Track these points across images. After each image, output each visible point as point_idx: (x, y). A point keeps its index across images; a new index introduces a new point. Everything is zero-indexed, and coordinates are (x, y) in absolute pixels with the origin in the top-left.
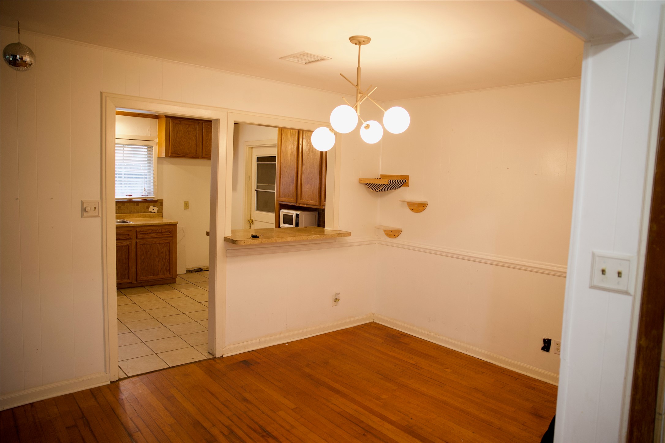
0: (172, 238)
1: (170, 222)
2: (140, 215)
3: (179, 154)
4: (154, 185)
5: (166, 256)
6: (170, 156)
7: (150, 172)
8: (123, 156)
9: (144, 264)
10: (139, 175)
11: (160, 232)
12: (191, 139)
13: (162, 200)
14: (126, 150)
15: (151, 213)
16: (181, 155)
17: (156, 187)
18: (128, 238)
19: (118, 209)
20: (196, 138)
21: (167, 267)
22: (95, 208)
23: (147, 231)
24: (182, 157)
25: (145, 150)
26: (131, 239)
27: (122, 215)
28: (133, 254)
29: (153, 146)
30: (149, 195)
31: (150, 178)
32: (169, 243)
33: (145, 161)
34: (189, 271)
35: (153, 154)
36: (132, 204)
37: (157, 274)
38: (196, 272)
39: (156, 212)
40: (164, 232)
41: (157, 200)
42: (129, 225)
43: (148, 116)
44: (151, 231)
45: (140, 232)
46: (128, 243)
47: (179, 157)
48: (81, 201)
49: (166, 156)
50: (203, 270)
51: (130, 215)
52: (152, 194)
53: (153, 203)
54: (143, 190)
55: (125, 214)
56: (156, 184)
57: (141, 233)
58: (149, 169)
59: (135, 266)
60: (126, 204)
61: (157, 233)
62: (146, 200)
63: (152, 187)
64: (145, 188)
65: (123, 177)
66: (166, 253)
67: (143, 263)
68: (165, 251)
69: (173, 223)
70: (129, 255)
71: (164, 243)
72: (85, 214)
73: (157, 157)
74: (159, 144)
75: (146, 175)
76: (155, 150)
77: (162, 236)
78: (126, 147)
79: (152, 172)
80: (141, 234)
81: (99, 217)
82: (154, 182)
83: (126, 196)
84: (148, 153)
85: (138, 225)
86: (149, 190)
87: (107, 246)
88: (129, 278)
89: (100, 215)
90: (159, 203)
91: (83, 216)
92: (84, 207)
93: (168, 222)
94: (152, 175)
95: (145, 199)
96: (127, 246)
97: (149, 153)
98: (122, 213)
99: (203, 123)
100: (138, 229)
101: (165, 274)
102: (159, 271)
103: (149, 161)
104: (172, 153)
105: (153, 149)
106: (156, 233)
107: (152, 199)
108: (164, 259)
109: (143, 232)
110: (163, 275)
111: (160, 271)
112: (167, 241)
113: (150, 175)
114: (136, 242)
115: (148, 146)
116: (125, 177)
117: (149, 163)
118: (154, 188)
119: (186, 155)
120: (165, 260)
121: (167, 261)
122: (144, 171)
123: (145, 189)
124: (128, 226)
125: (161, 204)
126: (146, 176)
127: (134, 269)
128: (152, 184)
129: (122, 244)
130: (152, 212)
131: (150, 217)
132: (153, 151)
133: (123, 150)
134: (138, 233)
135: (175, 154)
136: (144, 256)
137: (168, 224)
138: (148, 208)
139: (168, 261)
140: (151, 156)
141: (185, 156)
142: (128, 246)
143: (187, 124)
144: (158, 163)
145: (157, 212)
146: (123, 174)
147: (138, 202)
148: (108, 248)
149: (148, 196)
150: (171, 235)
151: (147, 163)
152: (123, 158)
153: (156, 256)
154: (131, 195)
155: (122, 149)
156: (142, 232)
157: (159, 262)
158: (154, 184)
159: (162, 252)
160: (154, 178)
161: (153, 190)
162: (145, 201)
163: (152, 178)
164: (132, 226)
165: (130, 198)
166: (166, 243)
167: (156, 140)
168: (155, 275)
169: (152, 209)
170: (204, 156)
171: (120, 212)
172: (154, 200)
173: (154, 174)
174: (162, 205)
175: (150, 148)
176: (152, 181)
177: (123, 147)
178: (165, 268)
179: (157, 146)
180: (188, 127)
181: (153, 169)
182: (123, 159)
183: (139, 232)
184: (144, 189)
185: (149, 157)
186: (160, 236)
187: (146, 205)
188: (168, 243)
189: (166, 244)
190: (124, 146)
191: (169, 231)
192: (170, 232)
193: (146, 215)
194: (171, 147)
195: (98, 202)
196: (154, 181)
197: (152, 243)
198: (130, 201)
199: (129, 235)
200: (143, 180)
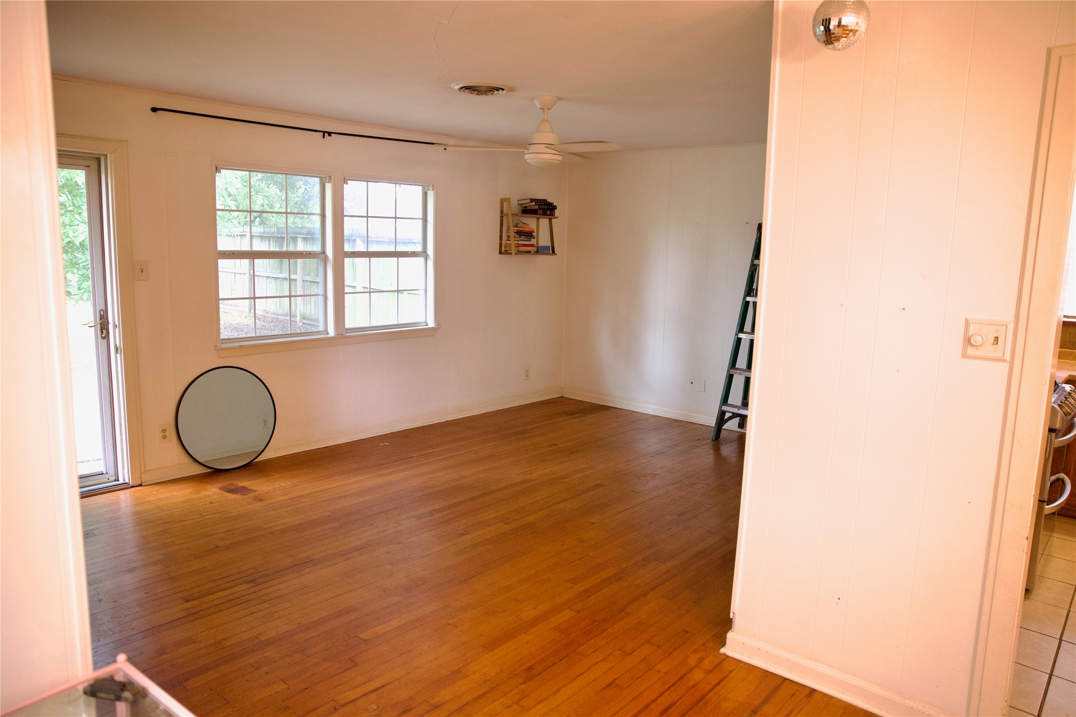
22: (997, 338)
48: (966, 319)
72: (970, 351)
81: (1005, 361)
87: (1015, 435)
89: (1008, 357)
91: (964, 355)
92: (970, 334)
148: (1015, 439)
195: (1007, 326)
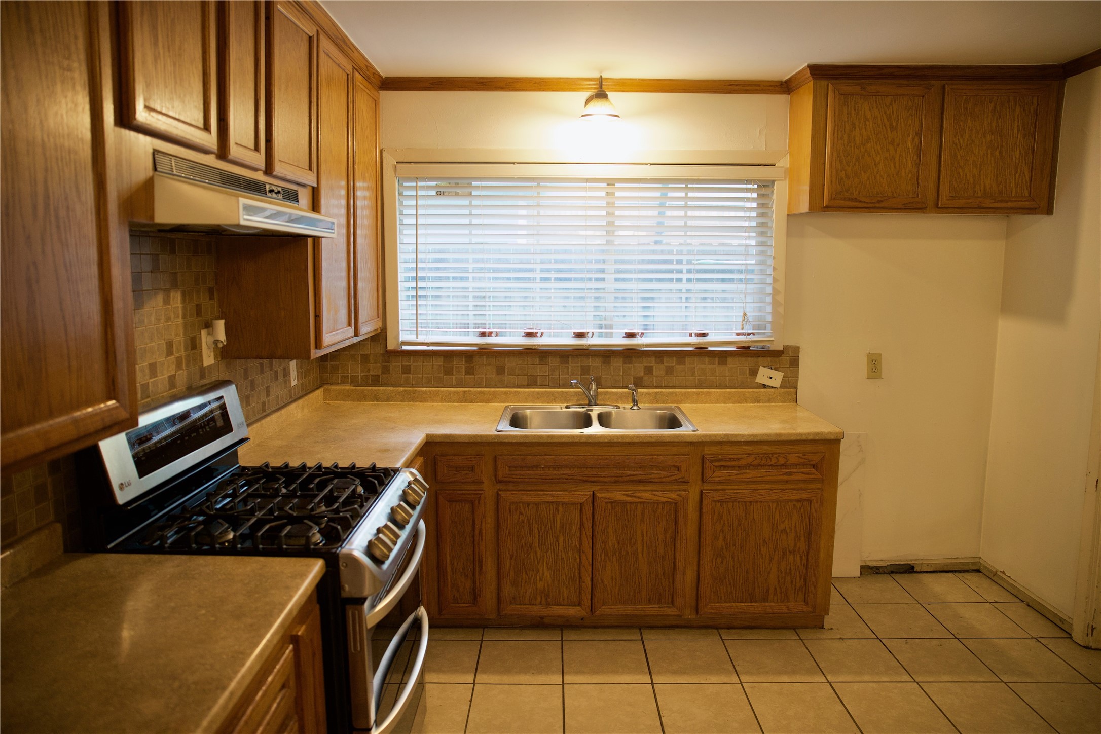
0: (819, 486)
1: (817, 434)
2: (729, 393)
3: (856, 200)
4: (775, 303)
5: (795, 545)
6: (827, 207)
7: (762, 263)
8: (686, 216)
9: (722, 562)
10: (730, 271)
11: (782, 465)
12: (898, 145)
13: (797, 349)
14: (692, 198)
15: (763, 390)
16: (864, 202)
17: (781, 310)
18: (676, 480)
19: (666, 373)
20: (917, 142)
21: (798, 579)
23: (738, 459)
24: (866, 208)
25: (748, 197)
26: (686, 482)
27: (676, 394)
28: (690, 530)
29: (773, 182)
30: (759, 334)
31: (762, 282)
32: (811, 502)
33: (747, 229)
34: (869, 571)
35: (774, 207)
36: (706, 359)
37: (765, 600)
38: (892, 572)
39: (779, 387)
40: (794, 465)
41: (781, 348)
42: (679, 436)
43: (759, 86)
44: (750, 460)
45: (716, 461)
46: (673, 496)
47: (857, 208)
49: (811, 208)
50: (917, 569)
51: (698, 394)
52: (768, 331)
53: (769, 359)
54: (741, 319)
55: (684, 390)
56: (781, 298)
57: (717, 464)
58: (762, 253)
59: (695, 568)
60: (688, 360)
61: (772, 465)
62: (748, 348)
63: (769, 309)
64: (747, 310)
65: (684, 281)
66: (796, 531)
67: (719, 560)
68: (795, 527)
69: (829, 437)
70: (676, 531)
71: (791, 501)
73: (786, 213)
74: (792, 174)
75: (751, 272)
76: (780, 191)
77: (786, 478)
78: (692, 189)
79: (770, 261)
80: (716, 467)
82: (775, 292)
83: (691, 335)
84: (758, 204)
85: (707, 439)
86: (759, 318)
88: (673, 603)
90: (786, 360)
93: (808, 434)
94: (770, 271)
95: (746, 345)
96: (670, 503)
97: (763, 204)
98: (675, 387)
99: (944, 87)
100: (708, 450)
101: (788, 601)
102: (771, 591)
103: (762, 228)
104: (831, 198)
105: (773, 192)
106: (766, 465)
107: (768, 344)
108: (790, 552)
109: (723, 463)
110: (783, 601)
111: (775, 589)
112: (805, 496)
113: (762, 272)
114: (701, 492)
115: (759, 181)
116: (689, 280)
117: (762, 234)
118: (774, 313)
119: (879, 202)
120: (792, 557)
121: (798, 559)
122: (744, 262)
123: (745, 314)
124: (677, 440)
125: (795, 362)
126: (749, 276)
127: (690, 575)
128: (769, 299)
129: (656, 498)
130: (765, 386)
131: (757, 400)
132: (774, 197)
133: (686, 197)
134: (708, 464)
135: (844, 199)
136: (725, 537)
137: (811, 437)
138: (754, 373)
139: (801, 560)
140: (767, 214)
141: (877, 205)
142: (676, 504)
143: (887, 96)
144: (789, 234)
145: (781, 387)
146: (684, 271)
147: (722, 357)
149: (752, 338)
150: (820, 476)
151: (754, 234)
152: (686, 223)
153: (764, 541)
154: (704, 335)
155: (682, 194)
156: (719, 460)
157: (771, 560)
158: (773, 298)
159: (785, 530)
160: (775, 280)
161: (769, 318)
162: (745, 351)
163: (769, 280)
164: (688, 440)
165: (699, 343)
166: (798, 501)
167: (784, 163)
168: (756, 602)
169: (768, 376)
170: (943, 201)
171: (671, 385)
172: (772, 348)
173: (774, 269)
174: (798, 366)
175: (765, 186)
176: (769, 290)
177: (687, 188)
178: (792, 582)
179: (785, 179)
180: (891, 104)
181: (771, 252)
182: (686, 226)
183: (711, 461)
184: (742, 314)
185: (762, 215)
186: (781, 478)
187: (748, 363)
188: (806, 500)
189: (799, 505)
190: (690, 186)
191: (809, 460)
192: (814, 466)
193: (747, 395)
194: (831, 176)
196: (773, 288)
197: (751, 499)
198: (701, 352)
199: (678, 468)
200: (742, 286)
